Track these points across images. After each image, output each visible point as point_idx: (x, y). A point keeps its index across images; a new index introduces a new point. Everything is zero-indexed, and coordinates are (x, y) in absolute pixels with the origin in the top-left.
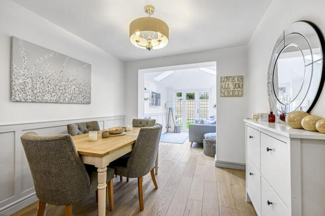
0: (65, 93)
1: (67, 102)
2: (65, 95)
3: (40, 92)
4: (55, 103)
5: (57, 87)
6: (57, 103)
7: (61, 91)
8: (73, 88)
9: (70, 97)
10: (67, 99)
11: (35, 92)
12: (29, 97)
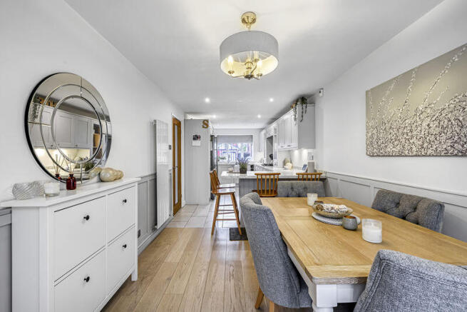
0: (412, 137)
1: (415, 153)
2: (411, 141)
3: (383, 143)
4: (398, 156)
5: (400, 131)
6: (400, 156)
7: (405, 136)
8: (425, 124)
9: (420, 143)
10: (414, 149)
11: (379, 143)
12: (375, 150)
